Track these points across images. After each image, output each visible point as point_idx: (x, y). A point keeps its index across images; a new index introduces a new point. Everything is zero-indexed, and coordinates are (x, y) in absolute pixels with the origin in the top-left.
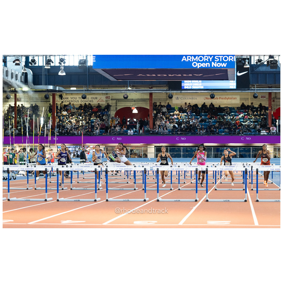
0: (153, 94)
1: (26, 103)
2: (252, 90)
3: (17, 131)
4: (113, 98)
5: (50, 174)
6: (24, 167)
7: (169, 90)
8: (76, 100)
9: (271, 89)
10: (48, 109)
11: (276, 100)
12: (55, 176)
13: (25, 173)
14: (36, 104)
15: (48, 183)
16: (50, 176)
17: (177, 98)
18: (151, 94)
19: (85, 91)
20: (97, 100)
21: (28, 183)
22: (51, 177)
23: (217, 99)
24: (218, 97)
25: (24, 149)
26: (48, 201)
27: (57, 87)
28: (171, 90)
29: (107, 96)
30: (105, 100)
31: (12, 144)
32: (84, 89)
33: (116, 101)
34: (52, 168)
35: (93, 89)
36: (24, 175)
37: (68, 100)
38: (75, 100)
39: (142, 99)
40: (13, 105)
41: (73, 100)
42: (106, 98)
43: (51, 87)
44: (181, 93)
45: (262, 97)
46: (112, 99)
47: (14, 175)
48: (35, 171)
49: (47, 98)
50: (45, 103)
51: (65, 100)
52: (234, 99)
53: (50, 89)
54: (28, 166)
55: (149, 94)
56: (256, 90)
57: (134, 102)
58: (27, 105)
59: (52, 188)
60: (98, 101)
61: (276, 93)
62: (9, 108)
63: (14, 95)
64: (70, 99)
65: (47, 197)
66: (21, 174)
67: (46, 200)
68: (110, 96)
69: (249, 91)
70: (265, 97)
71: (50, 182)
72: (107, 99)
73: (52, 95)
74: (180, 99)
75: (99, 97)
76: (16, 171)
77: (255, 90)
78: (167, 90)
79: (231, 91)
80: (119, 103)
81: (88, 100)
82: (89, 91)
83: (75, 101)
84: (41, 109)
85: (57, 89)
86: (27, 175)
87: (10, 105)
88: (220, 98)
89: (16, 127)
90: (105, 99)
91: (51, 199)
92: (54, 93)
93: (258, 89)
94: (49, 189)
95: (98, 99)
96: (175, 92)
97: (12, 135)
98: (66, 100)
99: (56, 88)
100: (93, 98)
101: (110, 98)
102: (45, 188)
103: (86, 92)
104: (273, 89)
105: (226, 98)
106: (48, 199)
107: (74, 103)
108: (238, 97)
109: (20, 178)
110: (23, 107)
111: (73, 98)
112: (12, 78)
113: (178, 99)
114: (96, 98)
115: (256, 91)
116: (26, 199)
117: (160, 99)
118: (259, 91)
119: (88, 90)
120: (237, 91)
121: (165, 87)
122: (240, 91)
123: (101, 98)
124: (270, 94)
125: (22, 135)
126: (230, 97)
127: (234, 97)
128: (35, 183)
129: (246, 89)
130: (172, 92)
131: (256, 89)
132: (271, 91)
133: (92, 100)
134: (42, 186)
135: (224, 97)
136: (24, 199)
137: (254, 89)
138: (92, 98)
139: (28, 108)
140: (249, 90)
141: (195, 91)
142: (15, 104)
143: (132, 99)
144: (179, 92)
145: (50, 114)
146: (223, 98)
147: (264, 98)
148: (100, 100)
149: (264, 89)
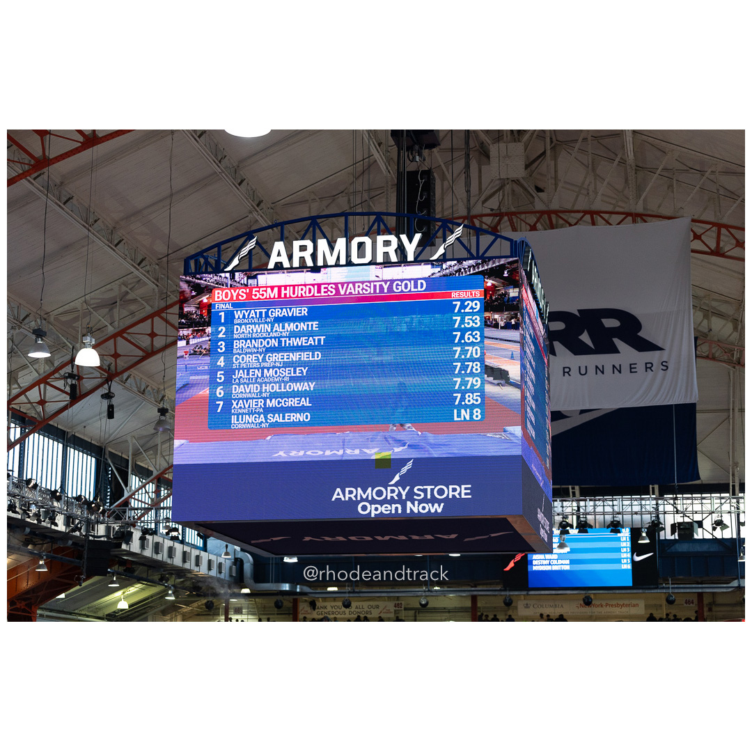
0: (478, 598)
1: (250, 617)
2: (663, 588)
4: (409, 606)
7: (505, 590)
8: (341, 610)
9: (700, 586)
11: (714, 609)
17: (527, 606)
18: (474, 599)
19: (349, 592)
20: (379, 611)
23: (602, 606)
24: (604, 603)
27: (298, 586)
28: (510, 590)
29: (397, 602)
30: (393, 611)
32: (347, 589)
33: (413, 612)
35: (364, 590)
37: (326, 611)
38: (338, 610)
39: (462, 608)
41: (335, 611)
42: (395, 606)
43: (286, 587)
44: (528, 594)
45: (686, 603)
46: (405, 609)
49: (279, 605)
51: (320, 611)
52: (634, 606)
53: (284, 589)
55: (470, 598)
56: (672, 588)
57: (447, 614)
61: (713, 593)
64: (329, 609)
68: (403, 602)
69: (659, 591)
70: (693, 603)
72: (397, 609)
73: (292, 601)
74: (532, 607)
75: (381, 604)
77: (669, 588)
78: (500, 590)
79: (623, 591)
80: (421, 615)
81: (361, 610)
82: (357, 592)
83: (339, 613)
85: (298, 590)
88: (607, 605)
90: (392, 609)
92: (295, 597)
93: (676, 586)
95: (381, 609)
96: (516, 593)
98: (322, 610)
99: (296, 588)
100: (372, 607)
101: (403, 607)
103: (351, 595)
104: (704, 586)
105: (617, 605)
107: (337, 616)
108: (642, 604)
111: (335, 607)
112: (210, 569)
113: (529, 607)
114: (377, 607)
115: (670, 591)
117: (495, 608)
118: (676, 591)
119: (354, 592)
120: (635, 591)
121: (497, 584)
122: (641, 591)
123: (386, 607)
124: (700, 595)
126: (626, 602)
127: (634, 602)
129: (652, 587)
130: (511, 593)
131: (671, 586)
132: (700, 591)
133: (369, 610)
135: (614, 602)
137: (667, 586)
138: (368, 607)
140: (657, 588)
141: (553, 592)
143: (445, 608)
144: (525, 593)
146: (612, 605)
147: (691, 605)
148: (385, 611)
149: (688, 586)
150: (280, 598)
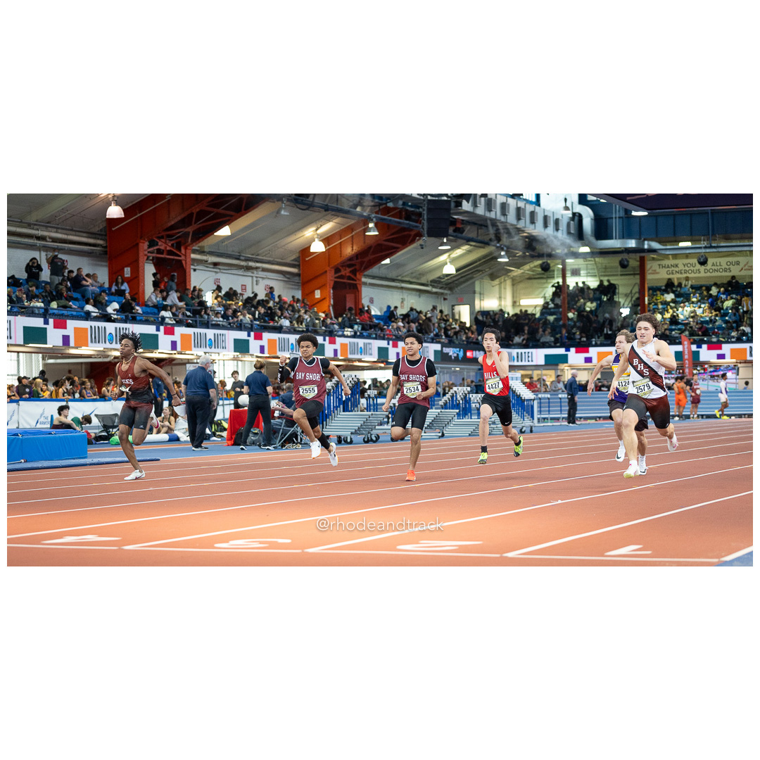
1: (591, 279)
8: (695, 268)
19: (705, 247)
20: (740, 267)
27: (646, 242)
32: (703, 244)
35: (722, 244)
37: (677, 269)
38: (692, 268)
41: (687, 269)
43: (632, 243)
49: (624, 265)
50: (632, 277)
51: (671, 269)
53: (630, 246)
60: (742, 269)
62: (555, 291)
64: (681, 267)
73: (638, 259)
75: (743, 259)
81: (719, 267)
82: (714, 247)
83: (693, 271)
84: (621, 290)
85: (646, 247)
92: (642, 254)
95: (742, 265)
98: (673, 268)
99: (644, 244)
100: (731, 263)
103: (708, 250)
111: (689, 265)
112: (546, 225)
114: (738, 263)
119: (711, 247)
123: (747, 263)
133: (727, 267)
138: (729, 264)
142: (564, 282)
148: (747, 267)
150: (625, 256)
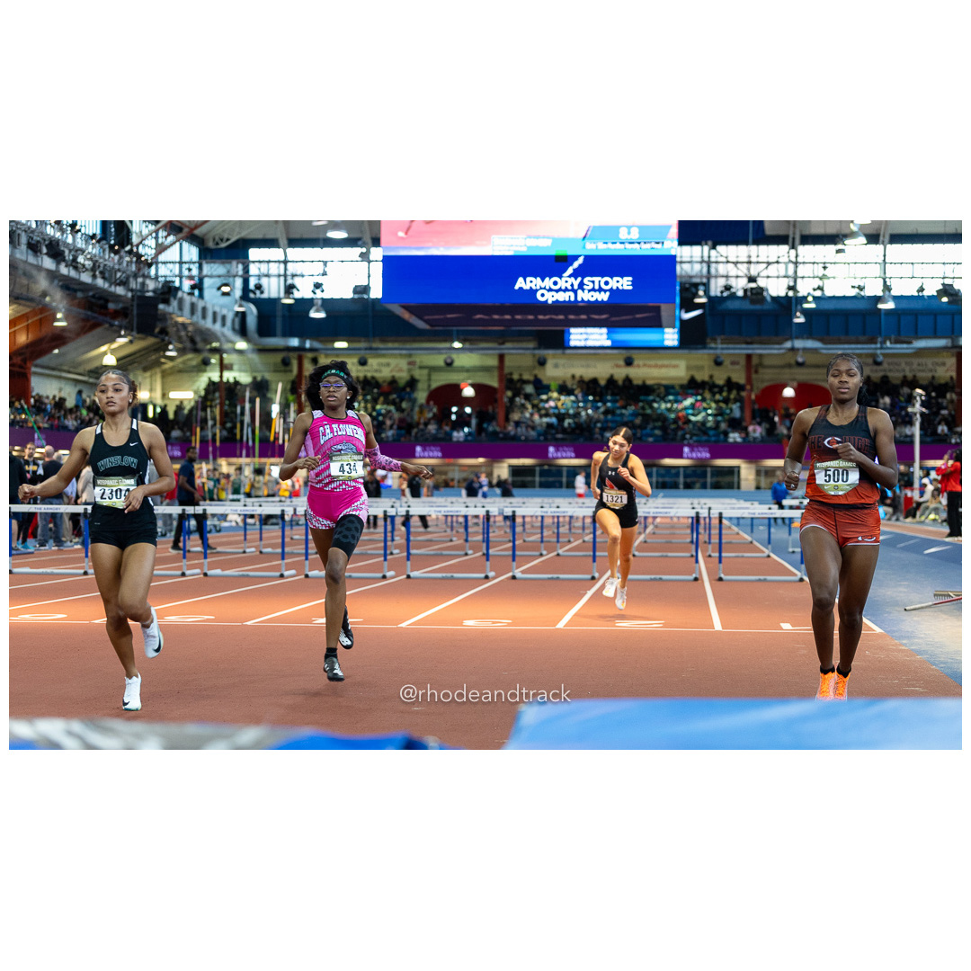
0: (506, 356)
1: (243, 374)
3: (225, 433)
4: (423, 364)
5: (291, 521)
6: (239, 507)
7: (538, 347)
9: (751, 346)
10: (289, 387)
11: (761, 371)
12: (302, 525)
13: (239, 520)
14: (263, 377)
15: (287, 540)
16: (292, 525)
17: (556, 366)
18: (501, 357)
19: (364, 349)
20: (389, 369)
21: (245, 539)
22: (294, 528)
23: (639, 366)
25: (240, 469)
26: (287, 578)
27: (307, 342)
28: (543, 348)
29: (410, 360)
30: (406, 369)
31: (215, 458)
32: (363, 345)
33: (428, 370)
34: (295, 510)
35: (381, 346)
36: (237, 523)
39: (481, 366)
40: (215, 377)
42: (409, 365)
43: (295, 342)
44: (563, 353)
45: (731, 364)
46: (420, 367)
47: (217, 523)
48: (260, 515)
49: (286, 363)
50: (283, 374)
52: (674, 367)
53: (292, 344)
54: (245, 505)
55: (497, 356)
56: (721, 348)
57: (466, 374)
58: (245, 378)
59: (295, 551)
60: (392, 371)
62: (209, 385)
63: (218, 356)
65: (283, 568)
66: (231, 521)
67: (282, 576)
68: (417, 360)
69: (705, 351)
70: (739, 365)
71: (292, 539)
72: (410, 367)
73: (296, 358)
74: (561, 366)
75: (393, 362)
76: (222, 515)
77: (717, 348)
78: (533, 349)
80: (435, 374)
81: (370, 368)
82: (373, 349)
84: (273, 386)
85: (307, 346)
86: (245, 524)
87: (210, 379)
88: (645, 365)
89: (223, 424)
90: (405, 367)
91: (293, 572)
92: (300, 353)
93: (725, 346)
94: (288, 553)
95: (392, 367)
96: (550, 352)
97: (214, 440)
99: (305, 344)
100: (382, 364)
101: (417, 365)
102: (279, 550)
103: (368, 352)
105: (656, 366)
106: (286, 573)
108: (683, 364)
109: (230, 528)
110: (237, 383)
112: (214, 321)
113: (558, 367)
114: (388, 365)
115: (719, 351)
116: (241, 573)
117: (519, 367)
118: (725, 351)
119: (371, 348)
123: (398, 365)
124: (749, 356)
125: (236, 439)
126: (666, 363)
127: (674, 362)
128: (261, 539)
129: (699, 346)
130: (544, 352)
131: (719, 346)
132: (750, 351)
133: (378, 368)
134: (273, 546)
135: (653, 363)
136: (237, 574)
137: (715, 346)
139: (246, 386)
140: (703, 348)
142: (221, 377)
143: (463, 367)
144: (560, 351)
145: (291, 398)
146: (650, 366)
147: (737, 366)
148: (397, 369)
149: (737, 346)
150: (286, 354)
